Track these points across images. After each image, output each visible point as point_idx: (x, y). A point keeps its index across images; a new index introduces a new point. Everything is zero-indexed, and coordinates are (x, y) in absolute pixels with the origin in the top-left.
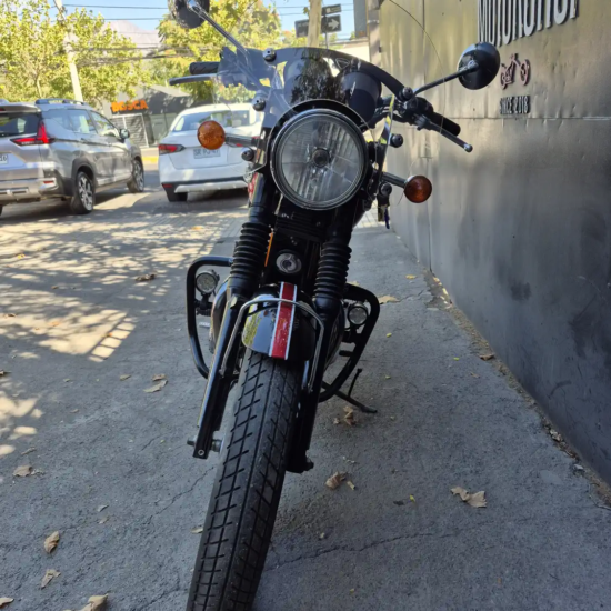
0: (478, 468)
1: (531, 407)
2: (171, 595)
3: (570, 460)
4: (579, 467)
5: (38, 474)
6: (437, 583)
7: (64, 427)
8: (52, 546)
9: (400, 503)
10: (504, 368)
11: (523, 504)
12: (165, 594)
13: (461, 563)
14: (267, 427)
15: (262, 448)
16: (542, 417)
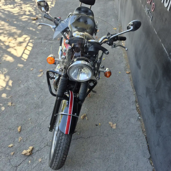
0: (117, 116)
1: (134, 94)
2: (46, 147)
3: (138, 115)
4: (140, 118)
5: (14, 105)
6: (101, 150)
7: (18, 89)
8: (20, 130)
9: (97, 125)
10: (131, 78)
11: (124, 129)
12: (45, 147)
13: (107, 145)
14: (64, 148)
15: (63, 152)
16: (136, 98)
